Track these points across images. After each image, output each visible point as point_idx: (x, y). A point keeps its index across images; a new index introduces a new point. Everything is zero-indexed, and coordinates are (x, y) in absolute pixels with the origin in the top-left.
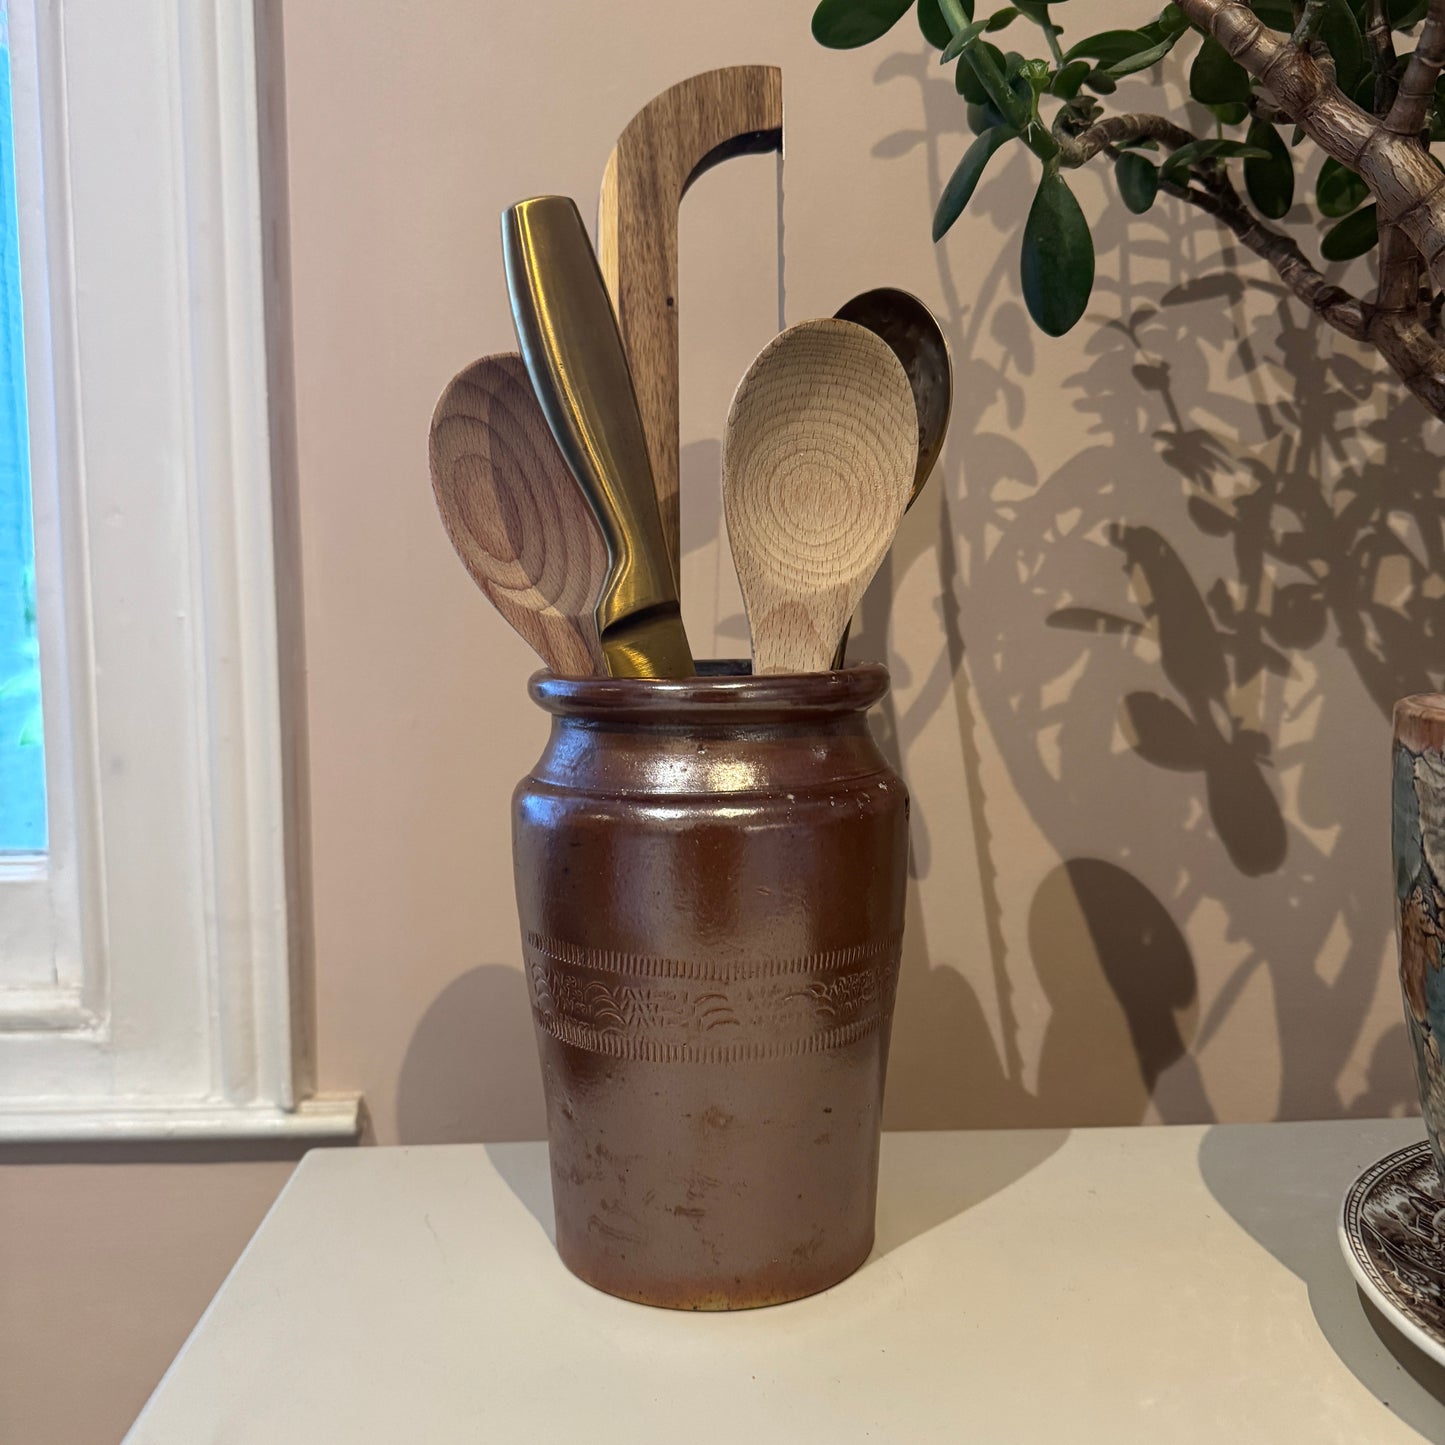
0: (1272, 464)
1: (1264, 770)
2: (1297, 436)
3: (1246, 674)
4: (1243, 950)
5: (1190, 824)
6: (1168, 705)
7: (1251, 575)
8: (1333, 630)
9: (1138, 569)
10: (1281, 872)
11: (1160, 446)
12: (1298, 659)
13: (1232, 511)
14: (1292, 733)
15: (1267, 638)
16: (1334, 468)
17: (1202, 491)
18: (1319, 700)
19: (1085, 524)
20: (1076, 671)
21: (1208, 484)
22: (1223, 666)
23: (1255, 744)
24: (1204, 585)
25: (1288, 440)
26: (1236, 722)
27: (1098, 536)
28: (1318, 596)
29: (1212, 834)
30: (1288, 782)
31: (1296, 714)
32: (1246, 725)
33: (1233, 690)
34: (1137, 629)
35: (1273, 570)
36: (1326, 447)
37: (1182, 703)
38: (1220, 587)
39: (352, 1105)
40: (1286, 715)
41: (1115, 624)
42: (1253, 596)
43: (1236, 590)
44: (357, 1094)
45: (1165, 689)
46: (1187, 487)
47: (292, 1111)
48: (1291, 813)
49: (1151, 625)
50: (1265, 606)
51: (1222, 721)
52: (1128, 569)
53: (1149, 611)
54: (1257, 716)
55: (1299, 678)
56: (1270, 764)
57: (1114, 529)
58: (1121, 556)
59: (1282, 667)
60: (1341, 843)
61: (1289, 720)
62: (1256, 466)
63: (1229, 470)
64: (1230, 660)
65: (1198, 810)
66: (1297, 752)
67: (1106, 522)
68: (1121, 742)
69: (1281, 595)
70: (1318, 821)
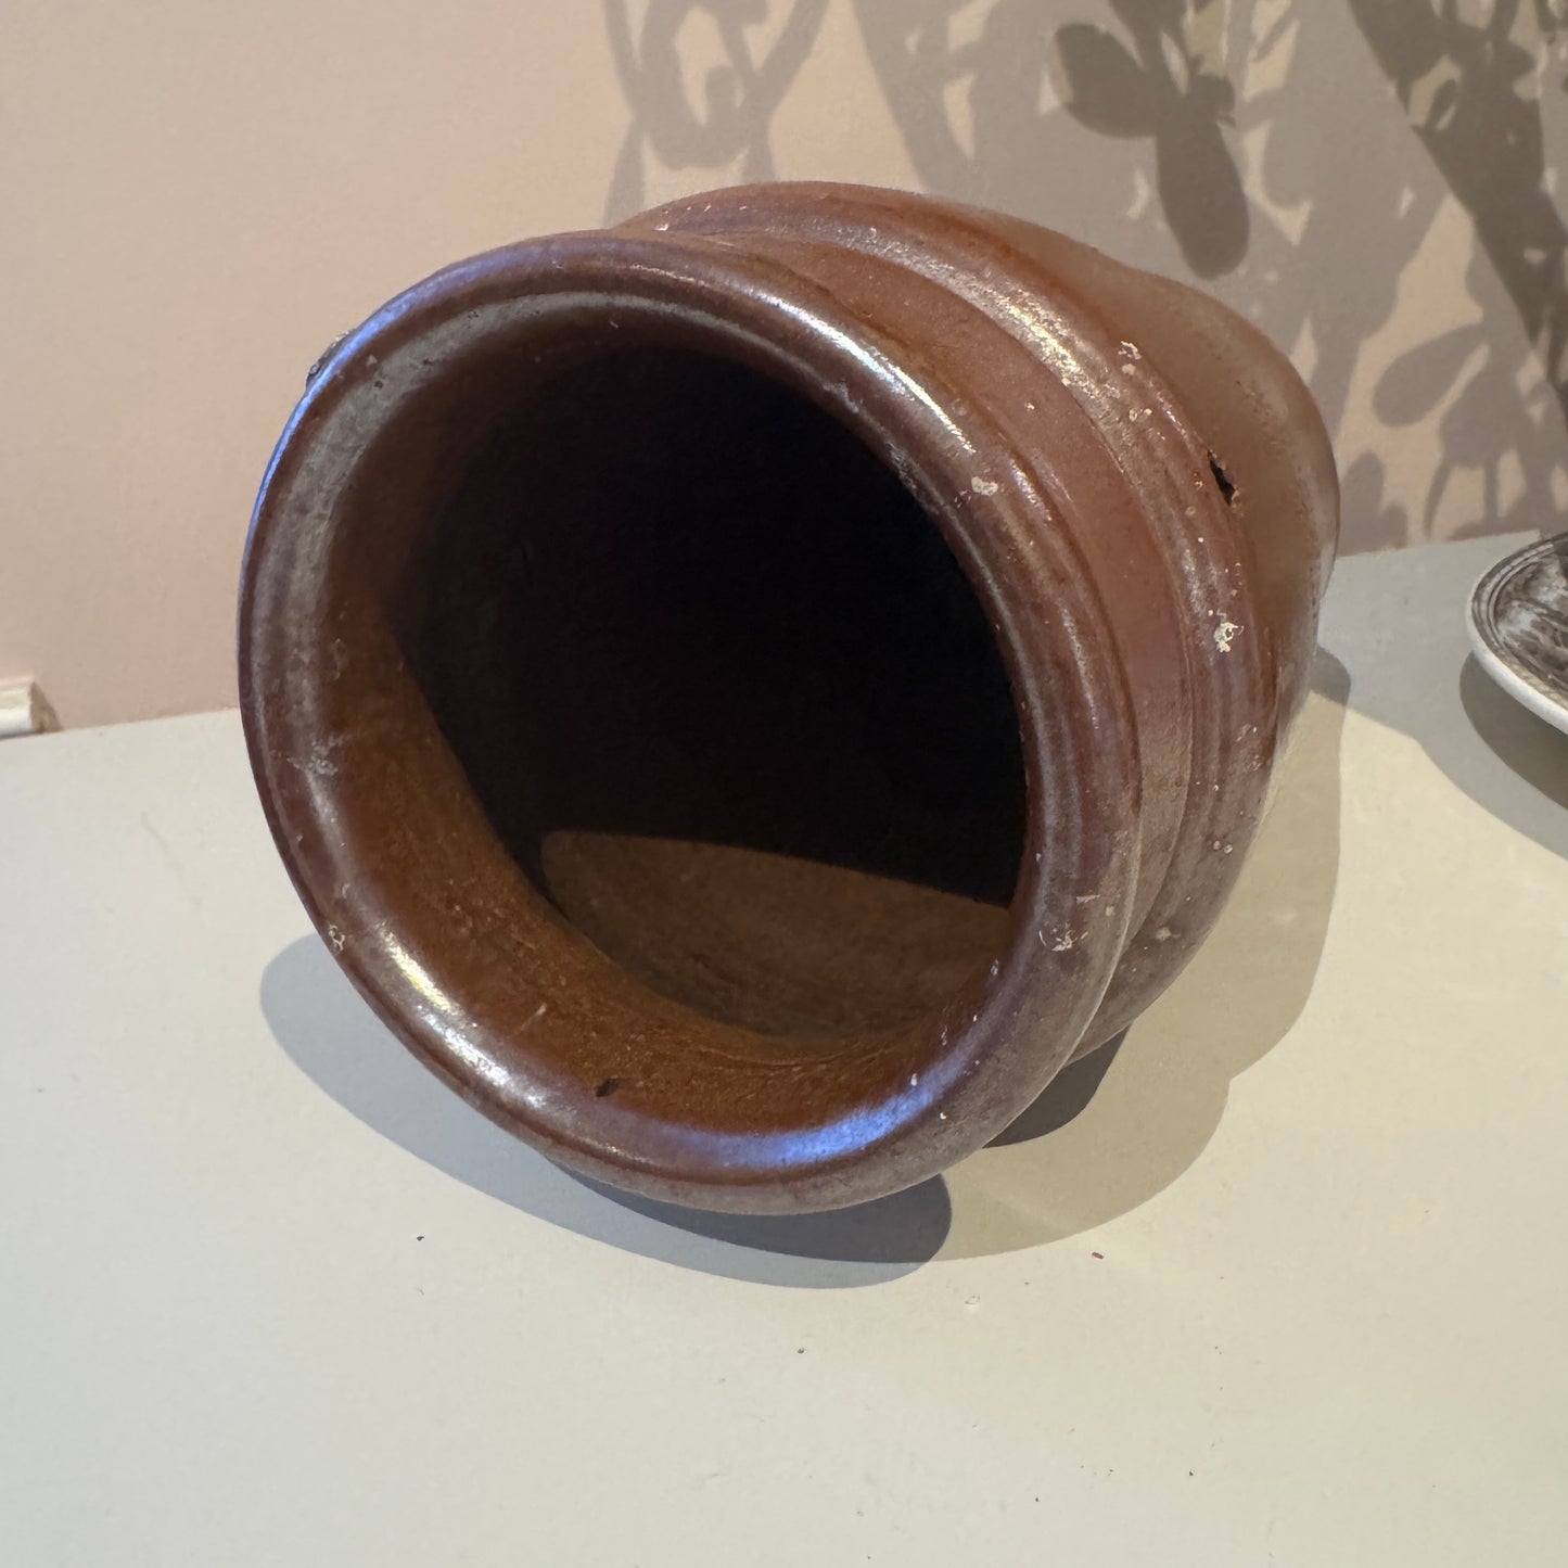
1: (1226, 132)
5: (1136, 210)
6: (1109, 40)
10: (1242, 270)
14: (1260, 78)
18: (1293, 28)
23: (1215, 94)
26: (1193, 63)
29: (1161, 226)
30: (1251, 147)
31: (1265, 50)
32: (1204, 69)
33: (1190, 16)
37: (1128, 41)
39: (23, 694)
40: (1253, 53)
44: (28, 679)
45: (1109, 22)
48: (1254, 187)
51: (1175, 61)
54: (1220, 54)
56: (1231, 122)
60: (1312, 224)
61: (1256, 60)
65: (1144, 190)
66: (1267, 104)
68: (1050, 98)
70: (1285, 196)
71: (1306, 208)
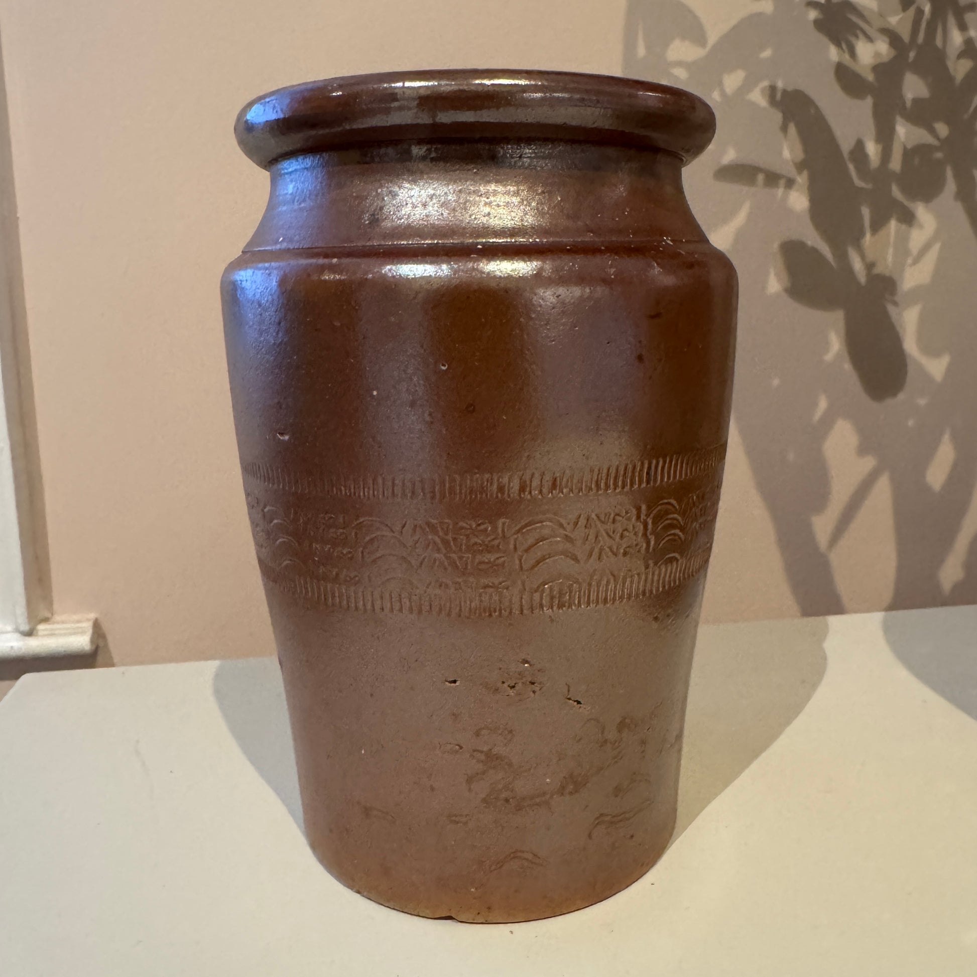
0: (906, 36)
1: (891, 309)
2: (927, 8)
3: (878, 225)
4: (868, 463)
5: (829, 357)
6: (814, 250)
7: (885, 135)
8: (951, 186)
9: (792, 129)
10: (901, 396)
11: (813, 14)
12: (922, 212)
13: (870, 77)
15: (896, 192)
16: (957, 38)
17: (846, 58)
18: (937, 247)
19: (746, 86)
20: (740, 218)
21: (853, 53)
22: (861, 217)
23: (884, 286)
24: (846, 146)
25: (920, 12)
26: (870, 267)
27: (758, 97)
28: (939, 155)
29: (847, 366)
30: (909, 320)
31: (916, 261)
32: (878, 270)
33: (868, 238)
34: (790, 183)
35: (903, 131)
36: (951, 21)
37: (825, 250)
38: (860, 146)
39: (88, 626)
40: (910, 261)
41: (772, 179)
42: (886, 155)
43: (872, 149)
44: (92, 616)
45: (813, 239)
46: (834, 54)
47: (30, 633)
48: (910, 345)
49: (802, 179)
50: (896, 164)
51: (858, 265)
52: (784, 129)
53: (800, 166)
54: (887, 263)
55: (921, 227)
56: (895, 304)
57: (773, 89)
58: (777, 117)
59: (908, 218)
60: (950, 371)
61: (911, 266)
62: (894, 38)
63: (870, 39)
64: (866, 212)
65: (836, 344)
66: (917, 294)
67: (765, 83)
68: (774, 285)
69: (908, 154)
70: (932, 351)
71: (945, 360)
